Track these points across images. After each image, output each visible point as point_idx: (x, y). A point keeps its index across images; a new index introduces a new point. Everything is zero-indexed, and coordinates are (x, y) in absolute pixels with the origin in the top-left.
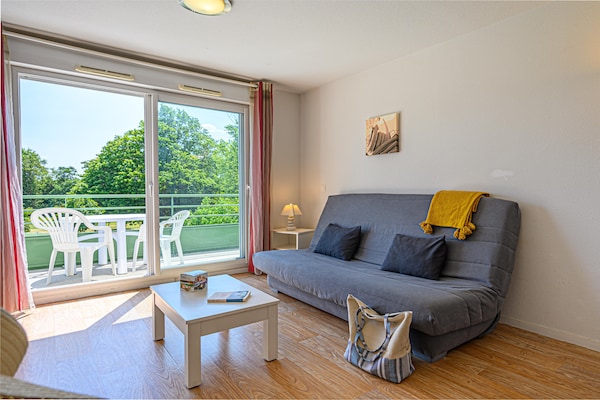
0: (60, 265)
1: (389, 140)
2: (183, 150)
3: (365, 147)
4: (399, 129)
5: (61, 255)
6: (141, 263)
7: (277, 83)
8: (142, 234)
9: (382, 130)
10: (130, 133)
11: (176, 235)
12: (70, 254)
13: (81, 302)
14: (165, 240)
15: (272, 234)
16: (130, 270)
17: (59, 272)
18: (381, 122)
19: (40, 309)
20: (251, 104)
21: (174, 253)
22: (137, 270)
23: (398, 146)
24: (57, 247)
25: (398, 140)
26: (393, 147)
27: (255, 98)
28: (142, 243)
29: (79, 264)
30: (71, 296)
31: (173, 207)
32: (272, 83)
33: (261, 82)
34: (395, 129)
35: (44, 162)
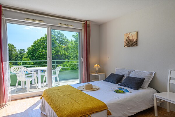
0: (19, 84)
1: (133, 42)
2: (59, 44)
3: (124, 44)
4: (137, 38)
5: (20, 82)
6: (45, 84)
7: (92, 21)
8: (46, 74)
9: (131, 38)
10: (42, 38)
11: (57, 75)
12: (23, 81)
13: (26, 100)
14: (53, 76)
15: (90, 75)
16: (42, 87)
17: (19, 87)
18: (131, 35)
19: (13, 102)
20: (83, 29)
21: (56, 80)
22: (44, 87)
23: (137, 44)
24: (19, 79)
25: (137, 42)
26: (135, 44)
27: (84, 27)
28: (46, 78)
29: (25, 84)
30: (23, 97)
31: (56, 64)
32: (90, 22)
33: (86, 21)
34: (136, 38)
35: (15, 48)
